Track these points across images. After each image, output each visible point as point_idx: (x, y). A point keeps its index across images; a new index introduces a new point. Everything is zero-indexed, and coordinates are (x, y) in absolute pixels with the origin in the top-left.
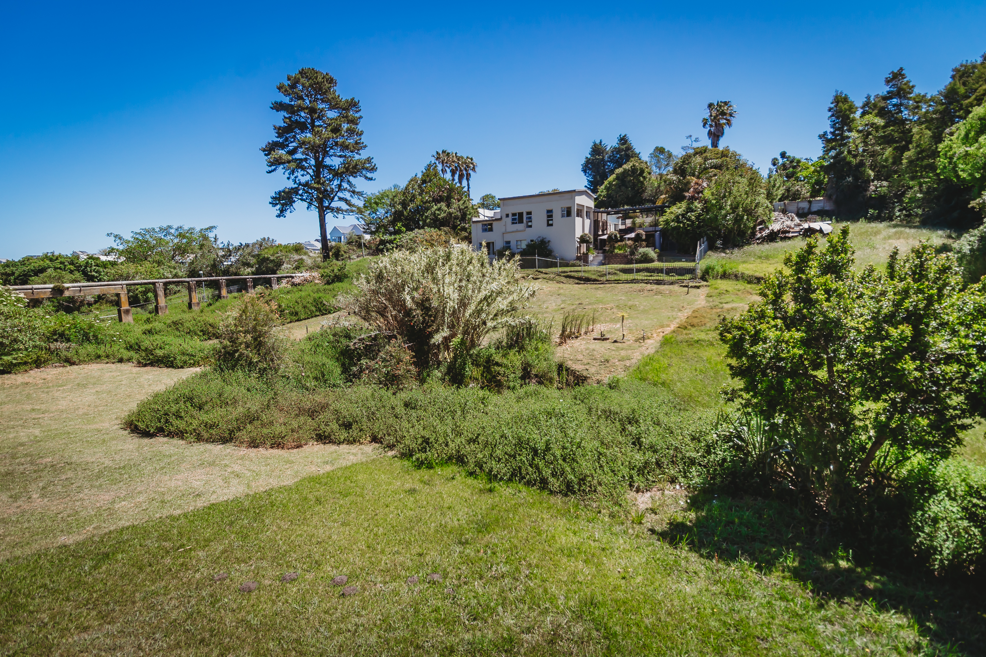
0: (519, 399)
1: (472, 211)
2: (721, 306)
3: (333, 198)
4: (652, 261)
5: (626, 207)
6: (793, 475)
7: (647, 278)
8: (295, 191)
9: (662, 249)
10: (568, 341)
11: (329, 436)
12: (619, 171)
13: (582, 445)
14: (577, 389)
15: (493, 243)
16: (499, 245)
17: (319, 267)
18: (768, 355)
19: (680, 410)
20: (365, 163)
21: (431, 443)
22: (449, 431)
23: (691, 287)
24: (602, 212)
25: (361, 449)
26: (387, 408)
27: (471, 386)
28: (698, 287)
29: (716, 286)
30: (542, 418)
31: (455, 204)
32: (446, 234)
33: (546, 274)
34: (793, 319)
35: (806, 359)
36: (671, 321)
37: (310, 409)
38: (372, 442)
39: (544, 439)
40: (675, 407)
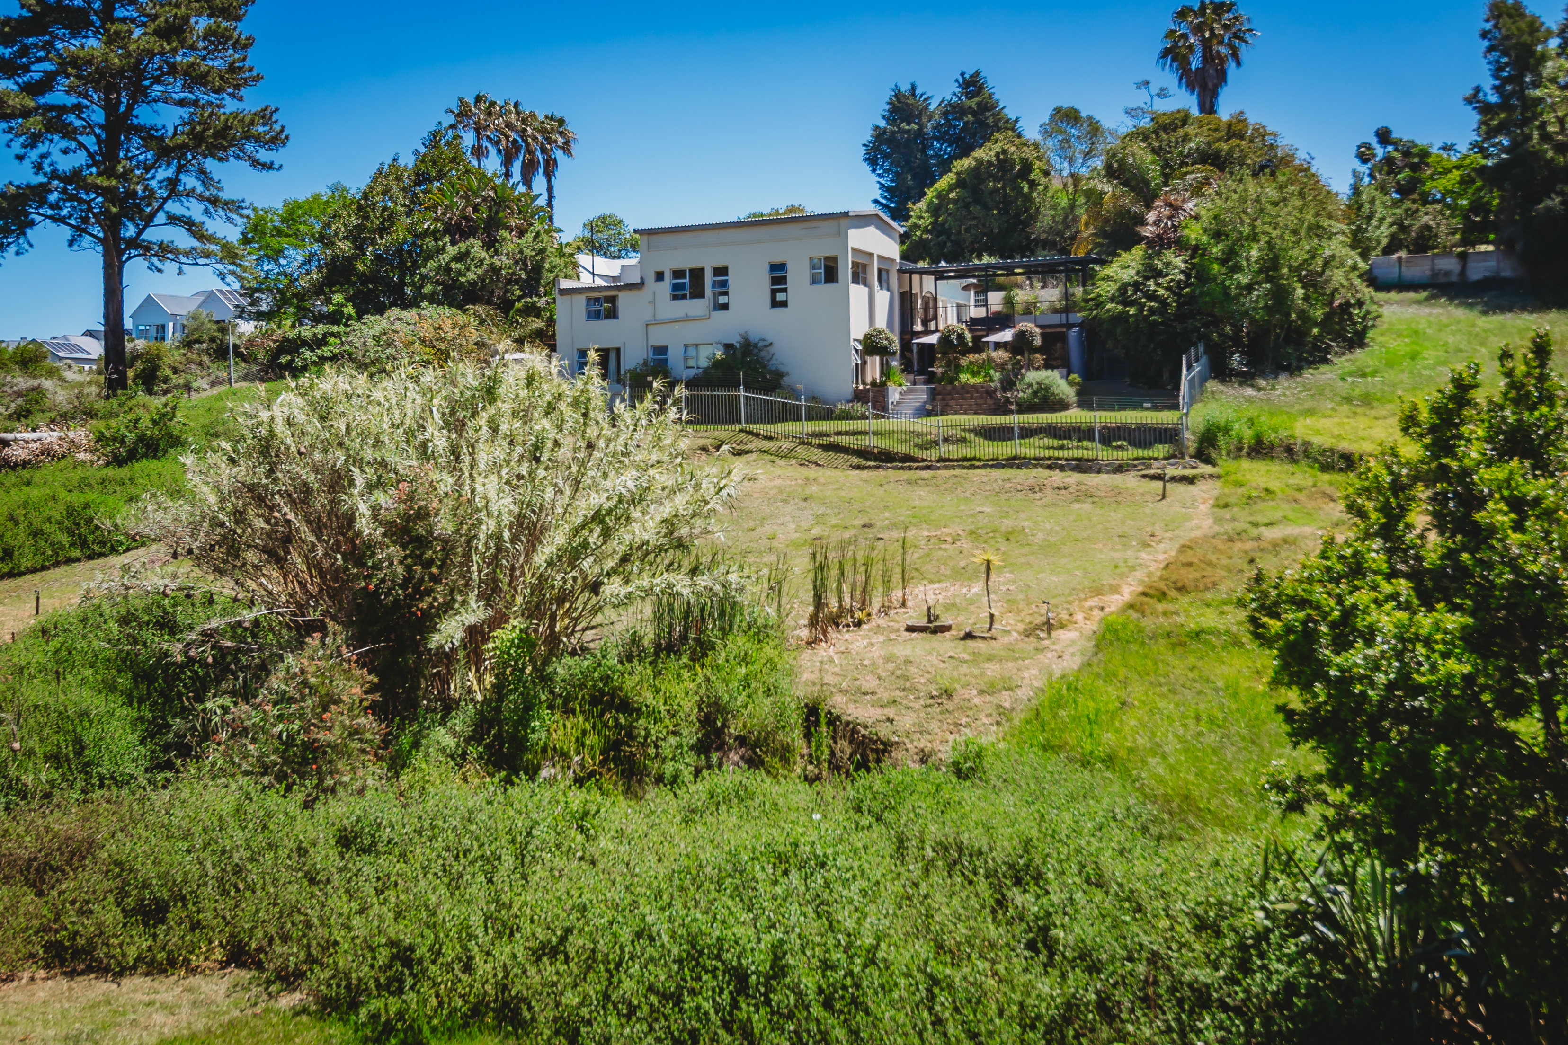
0: (690, 815)
1: (557, 261)
2: (1254, 532)
3: (153, 215)
4: (1061, 405)
5: (986, 259)
6: (1487, 1030)
7: (1051, 453)
8: (39, 193)
9: (1088, 375)
10: (832, 633)
11: (89, 950)
12: (966, 163)
13: (880, 955)
14: (863, 779)
15: (618, 350)
16: (632, 359)
17: (91, 414)
18: (1381, 678)
19: (1159, 838)
20: (252, 123)
21: (420, 961)
22: (476, 920)
23: (1173, 479)
24: (922, 272)
25: (190, 990)
26: (283, 853)
27: (544, 773)
28: (1190, 480)
29: (1239, 477)
30: (761, 872)
31: (510, 242)
32: (482, 322)
33: (770, 438)
34: (1438, 573)
35: (1484, 688)
36: (1122, 576)
37: (31, 860)
38: (228, 964)
39: (766, 938)
40: (1145, 830)
